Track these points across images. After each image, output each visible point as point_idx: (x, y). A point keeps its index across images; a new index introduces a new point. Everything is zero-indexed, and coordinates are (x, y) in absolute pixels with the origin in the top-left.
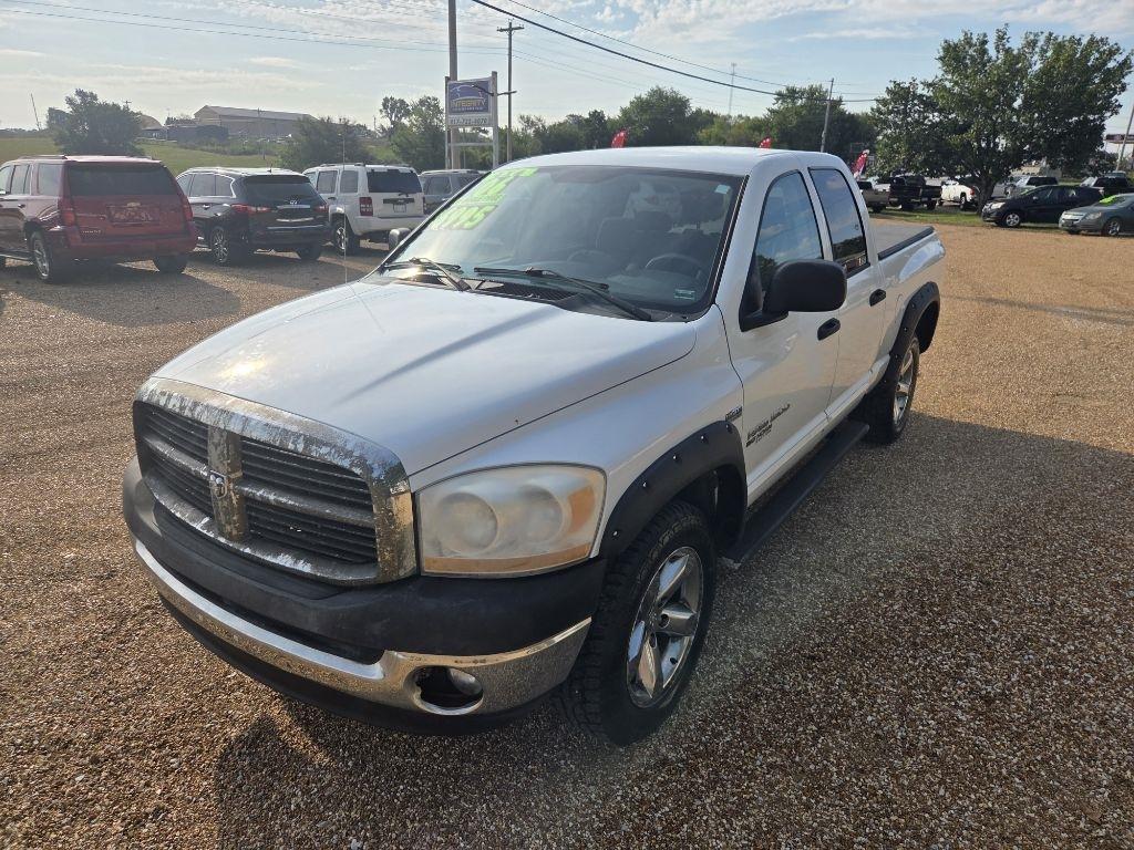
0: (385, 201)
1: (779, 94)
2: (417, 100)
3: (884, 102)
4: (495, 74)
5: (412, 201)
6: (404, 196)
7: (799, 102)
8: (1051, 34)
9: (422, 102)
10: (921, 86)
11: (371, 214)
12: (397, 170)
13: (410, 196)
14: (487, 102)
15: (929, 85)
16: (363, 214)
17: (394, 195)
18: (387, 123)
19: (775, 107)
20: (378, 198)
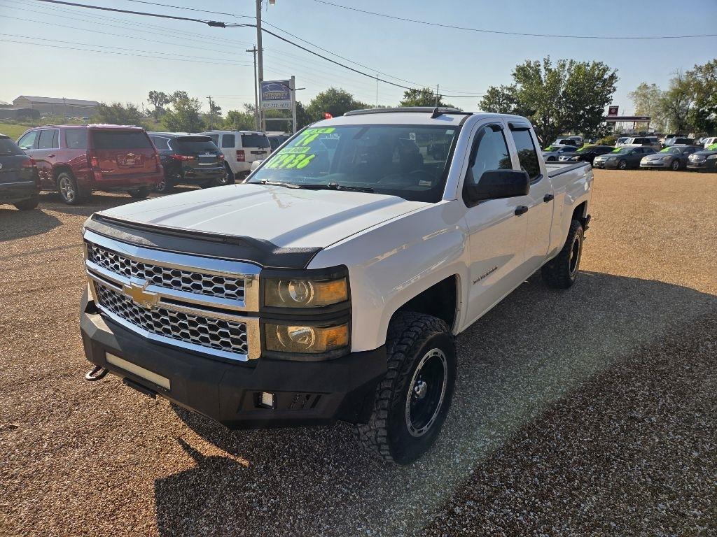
0: (252, 152)
1: (407, 93)
2: (172, 94)
3: (487, 98)
4: (293, 77)
5: (265, 152)
6: (261, 150)
7: (418, 98)
8: (572, 60)
9: (177, 94)
10: (505, 90)
11: (244, 160)
12: (257, 134)
13: (265, 149)
14: (289, 94)
15: (509, 89)
16: (238, 160)
17: (256, 149)
18: (152, 108)
19: (404, 101)
20: (247, 150)
